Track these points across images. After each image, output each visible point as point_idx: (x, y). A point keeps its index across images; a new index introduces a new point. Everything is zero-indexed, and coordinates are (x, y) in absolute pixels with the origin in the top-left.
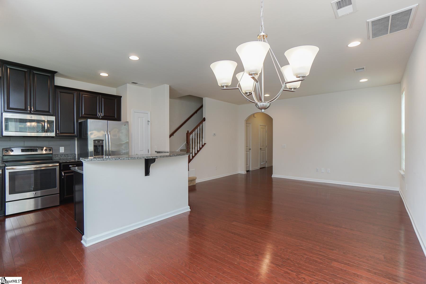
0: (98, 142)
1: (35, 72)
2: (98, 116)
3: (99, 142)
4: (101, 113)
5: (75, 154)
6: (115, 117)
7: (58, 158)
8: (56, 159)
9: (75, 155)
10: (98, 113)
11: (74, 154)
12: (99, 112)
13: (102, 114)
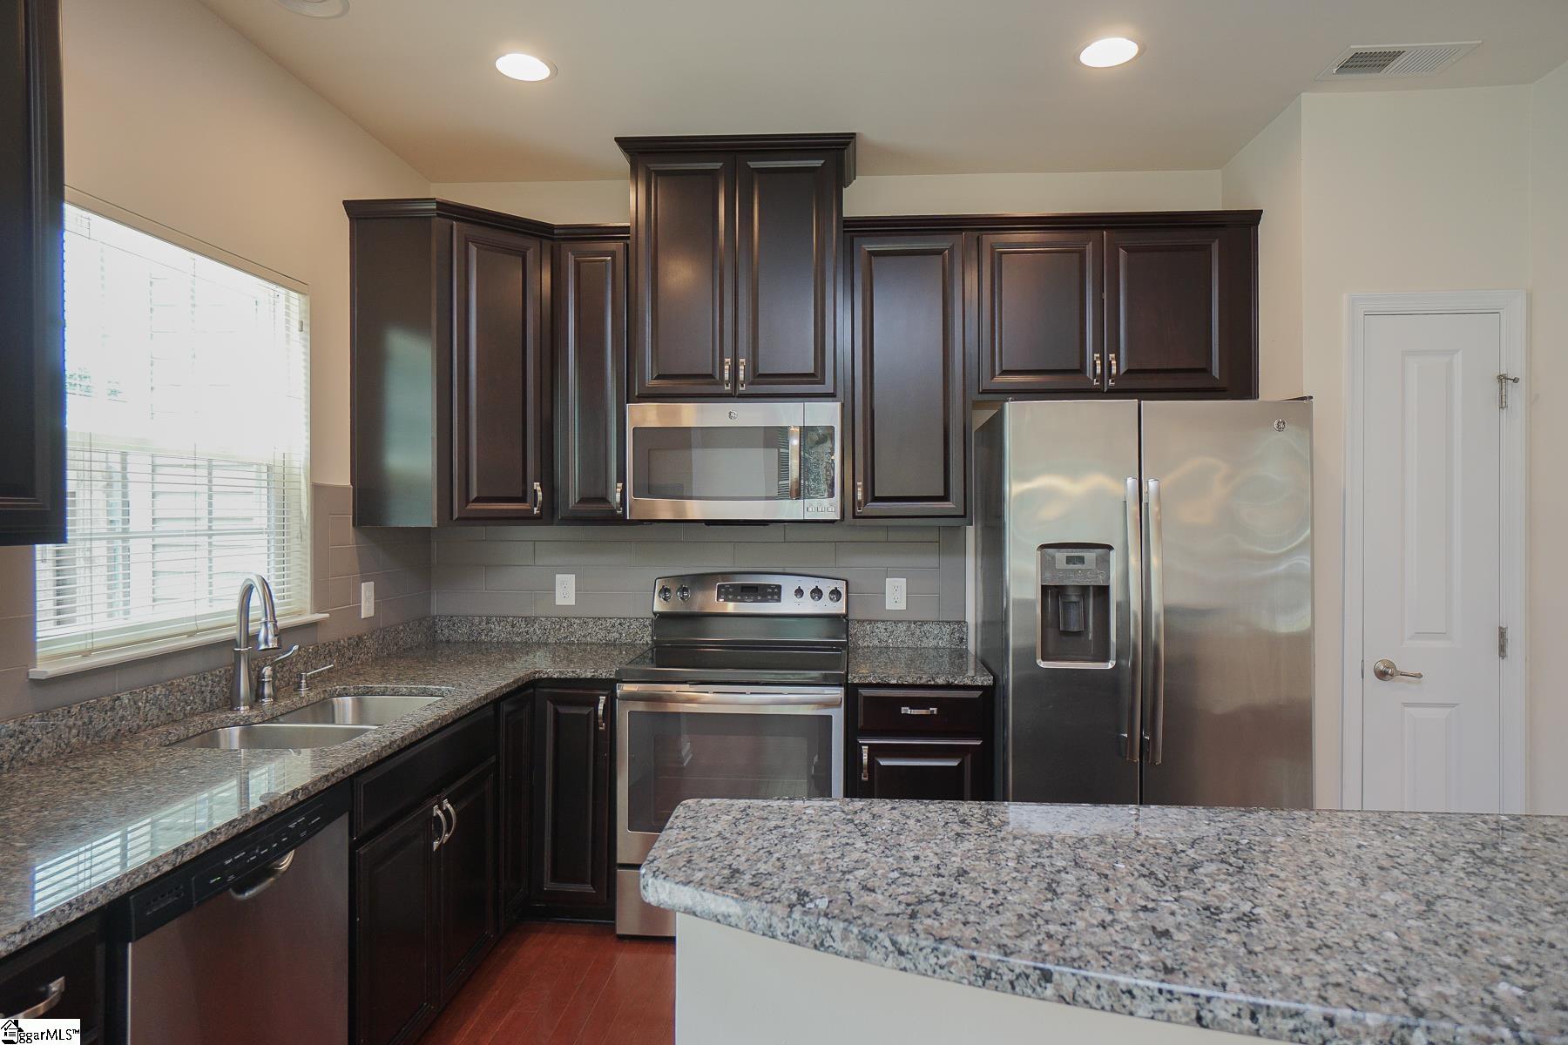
0: (1069, 560)
1: (753, 165)
2: (1089, 374)
3: (1081, 560)
4: (1112, 356)
5: (962, 623)
6: (1206, 370)
7: (876, 642)
8: (868, 647)
9: (960, 631)
10: (1092, 356)
11: (958, 622)
12: (1099, 348)
13: (1118, 359)
